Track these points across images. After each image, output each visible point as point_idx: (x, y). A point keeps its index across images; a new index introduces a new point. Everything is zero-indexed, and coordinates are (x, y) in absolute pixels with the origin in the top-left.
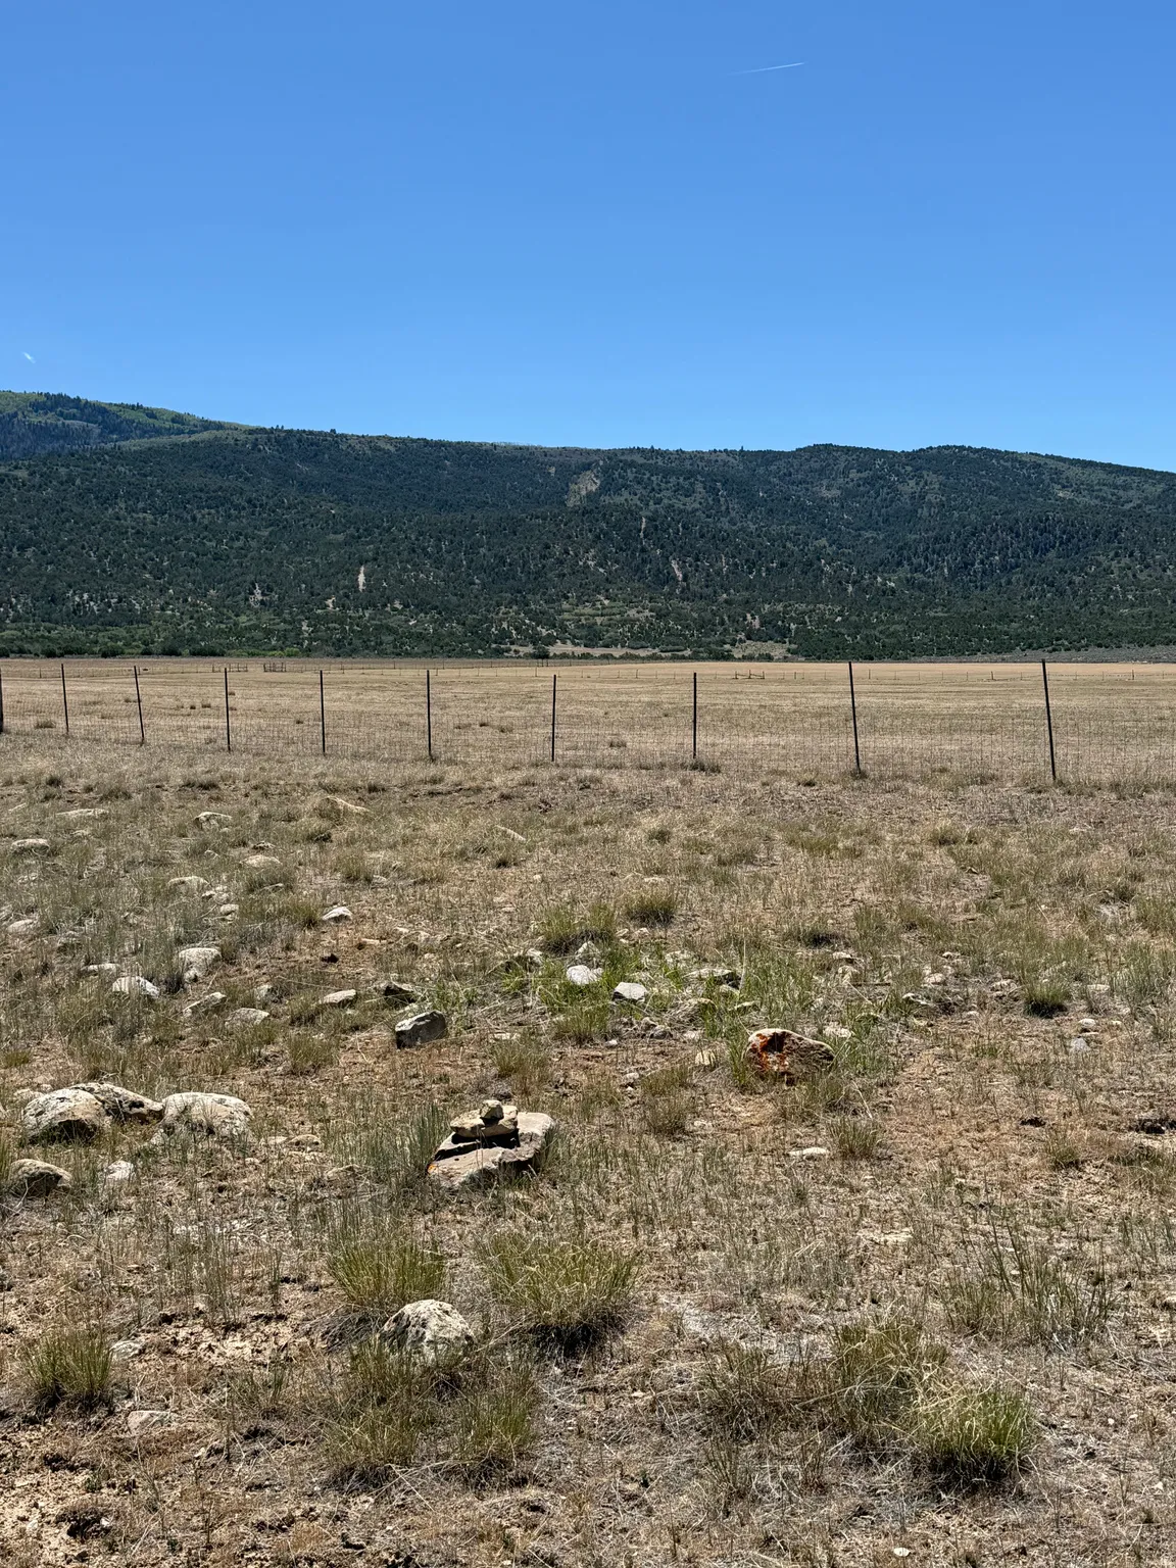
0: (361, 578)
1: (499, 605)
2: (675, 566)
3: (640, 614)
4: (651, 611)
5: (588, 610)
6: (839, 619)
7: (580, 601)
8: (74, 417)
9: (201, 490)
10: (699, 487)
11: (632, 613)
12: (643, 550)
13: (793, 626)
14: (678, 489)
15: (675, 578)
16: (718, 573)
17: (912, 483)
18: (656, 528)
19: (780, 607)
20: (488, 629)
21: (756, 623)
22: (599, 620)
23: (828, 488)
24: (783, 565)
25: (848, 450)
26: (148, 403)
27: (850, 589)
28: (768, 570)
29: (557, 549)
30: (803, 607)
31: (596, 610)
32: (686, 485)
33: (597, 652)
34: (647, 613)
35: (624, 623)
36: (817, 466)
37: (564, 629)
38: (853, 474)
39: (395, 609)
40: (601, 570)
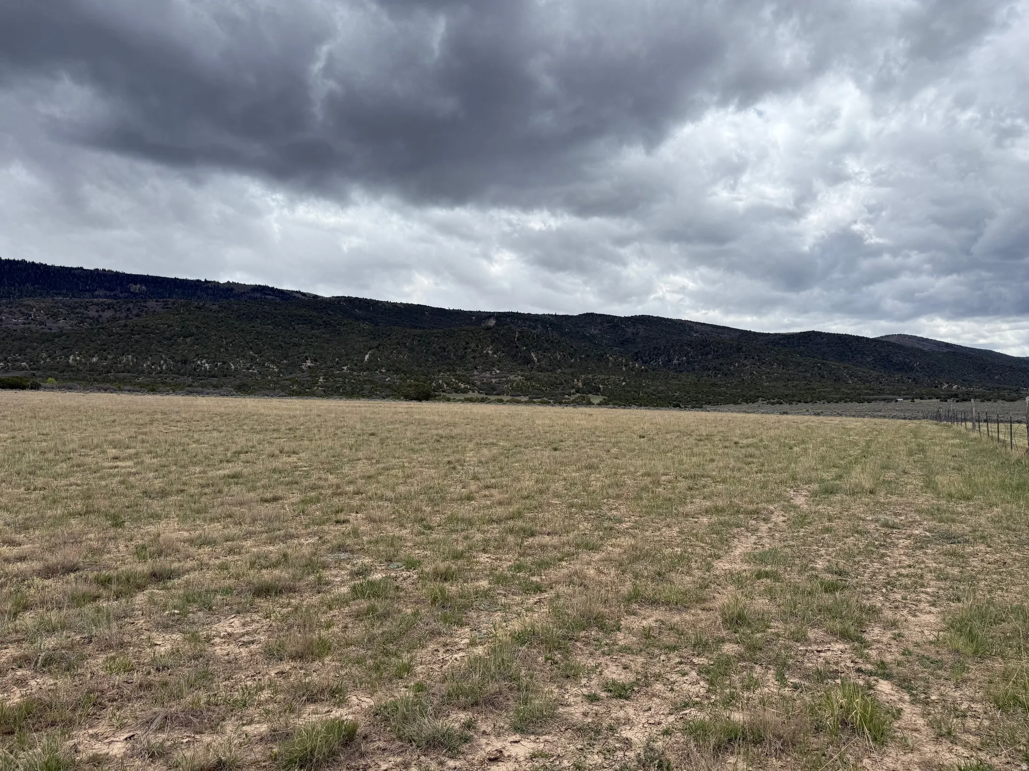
0: (367, 357)
1: (439, 371)
2: (534, 355)
3: (516, 378)
4: (522, 376)
5: (488, 375)
6: (624, 383)
7: (484, 370)
8: (270, 295)
9: (301, 316)
10: (539, 326)
11: (512, 377)
12: (517, 347)
13: (601, 386)
14: (530, 326)
15: (533, 361)
16: (555, 359)
17: (632, 328)
18: (523, 336)
19: (590, 376)
20: (431, 384)
21: (580, 384)
22: (494, 381)
23: (595, 330)
24: (588, 356)
25: (600, 315)
26: (303, 290)
27: (624, 369)
28: (581, 358)
29: (473, 345)
30: (602, 377)
31: (492, 376)
32: (534, 325)
33: (492, 398)
34: (520, 377)
35: (507, 382)
36: (589, 321)
37: (474, 384)
38: (605, 324)
39: (381, 372)
40: (495, 356)
